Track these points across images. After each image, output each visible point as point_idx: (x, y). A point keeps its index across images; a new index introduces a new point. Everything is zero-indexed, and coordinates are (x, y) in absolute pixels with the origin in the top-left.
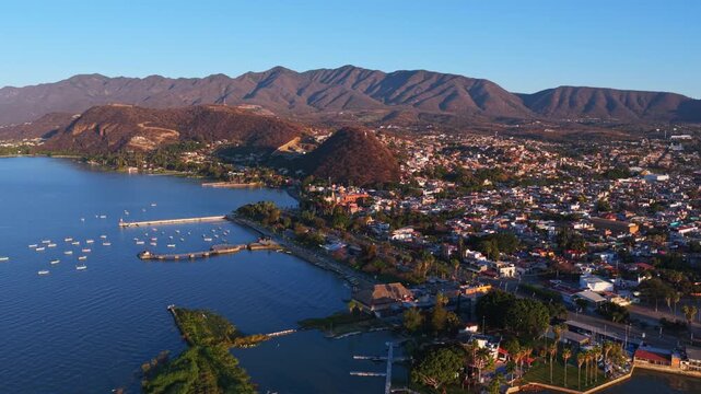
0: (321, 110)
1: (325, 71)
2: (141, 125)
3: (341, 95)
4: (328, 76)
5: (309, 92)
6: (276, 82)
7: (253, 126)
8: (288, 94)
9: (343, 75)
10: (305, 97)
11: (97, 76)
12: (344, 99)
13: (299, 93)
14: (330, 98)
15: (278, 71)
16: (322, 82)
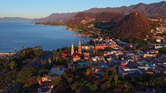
0: (151, 14)
1: (155, 3)
2: (86, 17)
3: (159, 9)
4: (156, 5)
5: (148, 9)
6: (139, 7)
7: (115, 16)
8: (142, 10)
9: (161, 4)
10: (147, 11)
11: (96, 8)
12: (159, 11)
13: (145, 10)
14: (155, 11)
15: (141, 4)
16: (154, 6)
